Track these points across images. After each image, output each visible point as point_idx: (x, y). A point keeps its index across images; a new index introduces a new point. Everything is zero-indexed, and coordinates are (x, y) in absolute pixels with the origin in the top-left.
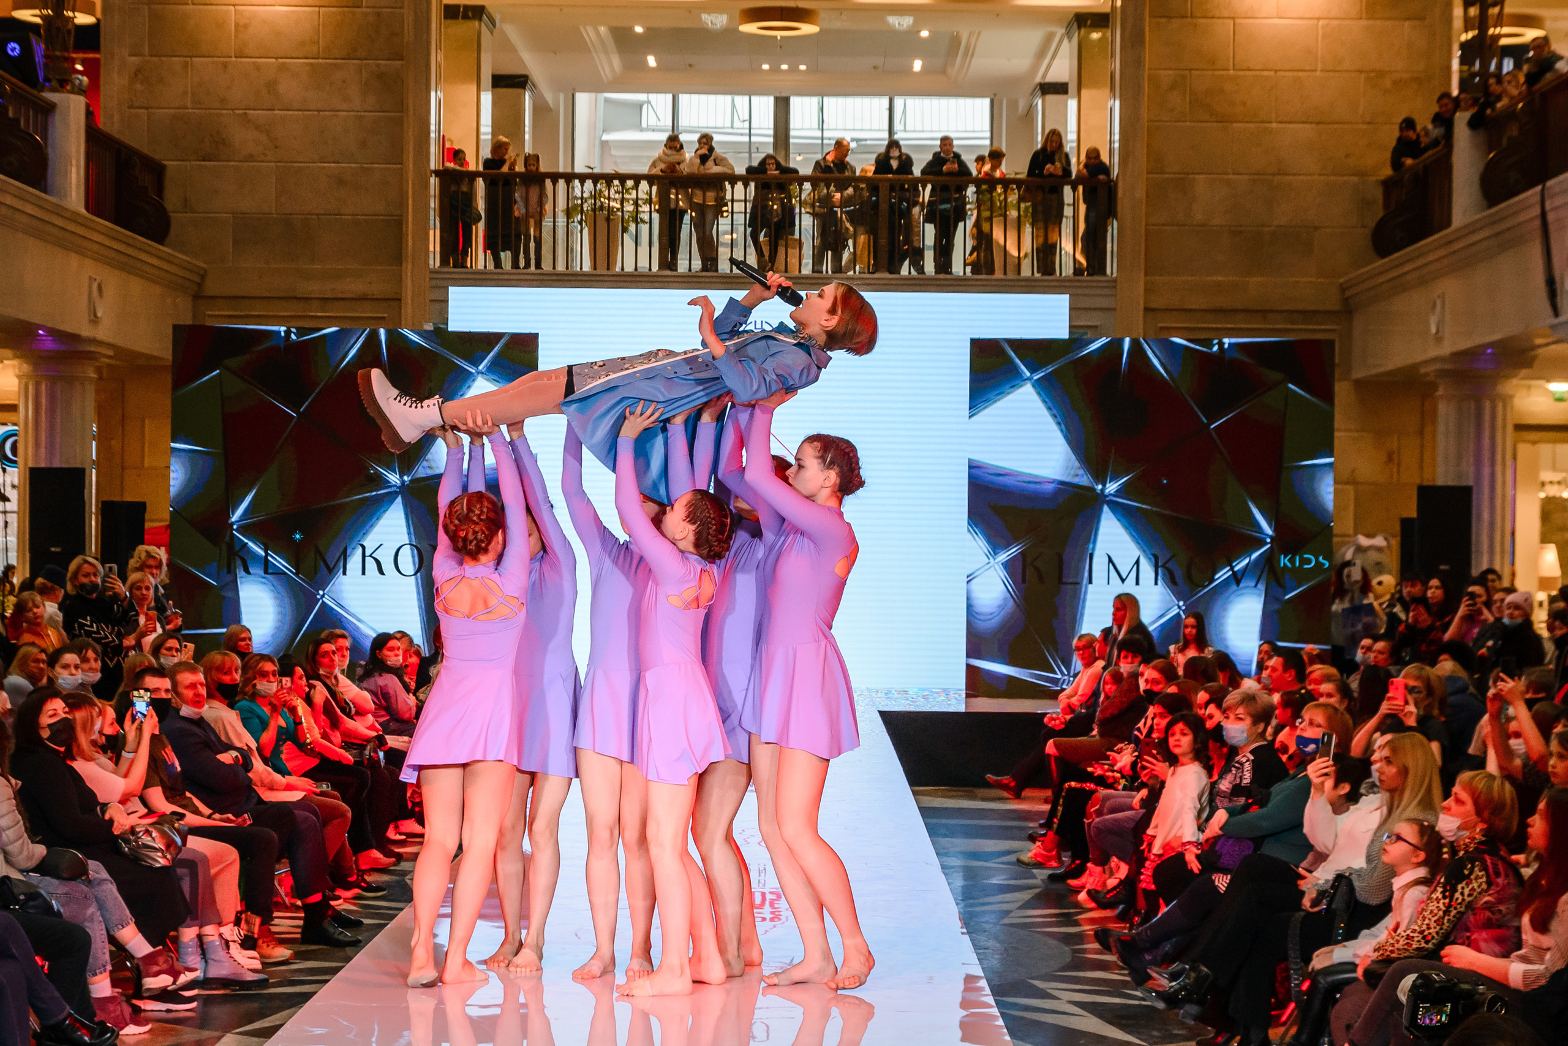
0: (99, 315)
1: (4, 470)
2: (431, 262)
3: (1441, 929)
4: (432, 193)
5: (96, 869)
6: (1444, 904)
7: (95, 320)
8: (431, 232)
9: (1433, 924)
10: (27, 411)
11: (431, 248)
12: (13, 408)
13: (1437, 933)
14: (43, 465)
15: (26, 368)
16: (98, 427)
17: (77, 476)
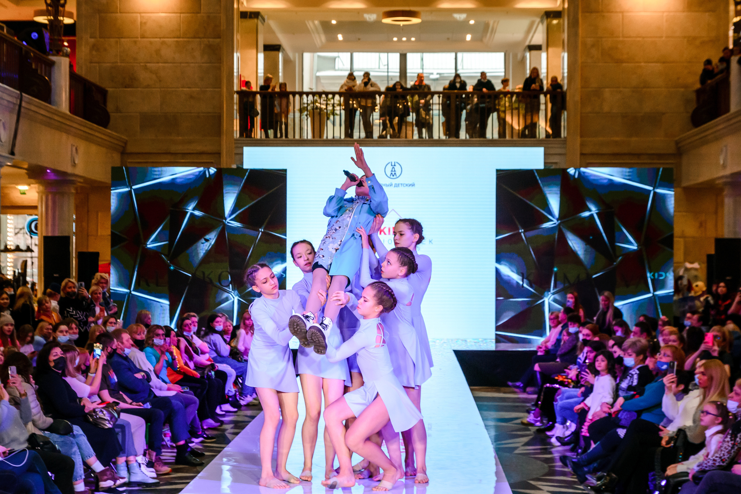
0: (76, 162)
1: (31, 237)
2: (235, 135)
3: (730, 456)
4: (235, 101)
5: (77, 430)
6: (731, 444)
7: (74, 165)
8: (235, 121)
9: (726, 454)
10: (42, 209)
11: (235, 128)
12: (35, 207)
13: (728, 458)
14: (50, 235)
15: (41, 188)
16: (76, 217)
17: (67, 240)
